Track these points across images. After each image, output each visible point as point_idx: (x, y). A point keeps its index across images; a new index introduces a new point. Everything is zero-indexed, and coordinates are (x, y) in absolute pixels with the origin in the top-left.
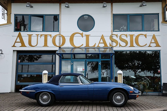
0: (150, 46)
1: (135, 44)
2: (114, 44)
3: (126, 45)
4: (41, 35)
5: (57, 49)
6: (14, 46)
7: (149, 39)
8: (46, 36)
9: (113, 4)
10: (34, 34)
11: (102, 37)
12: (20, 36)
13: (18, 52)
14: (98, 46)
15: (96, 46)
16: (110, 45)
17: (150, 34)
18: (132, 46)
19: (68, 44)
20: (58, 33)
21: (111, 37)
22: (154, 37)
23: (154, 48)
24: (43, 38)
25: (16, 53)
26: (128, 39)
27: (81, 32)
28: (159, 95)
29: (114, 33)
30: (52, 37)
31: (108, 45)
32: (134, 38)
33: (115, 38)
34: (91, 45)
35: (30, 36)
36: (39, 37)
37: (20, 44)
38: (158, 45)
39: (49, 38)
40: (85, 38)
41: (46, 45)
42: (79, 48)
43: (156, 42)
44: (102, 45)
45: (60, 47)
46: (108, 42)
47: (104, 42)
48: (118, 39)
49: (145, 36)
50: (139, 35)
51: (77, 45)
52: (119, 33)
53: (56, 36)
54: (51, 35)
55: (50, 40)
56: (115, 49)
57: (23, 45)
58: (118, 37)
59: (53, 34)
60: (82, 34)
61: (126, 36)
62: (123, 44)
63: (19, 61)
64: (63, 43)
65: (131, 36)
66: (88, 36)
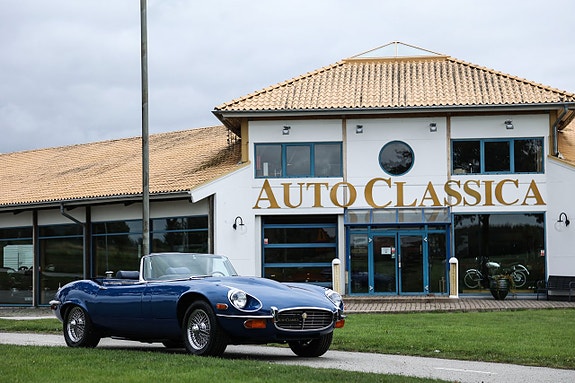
0: (524, 204)
1: (494, 200)
2: (454, 200)
3: (478, 201)
4: (309, 184)
5: (341, 211)
6: (256, 207)
7: (524, 188)
8: (317, 186)
9: (452, 118)
10: (294, 181)
11: (430, 187)
12: (266, 186)
13: (266, 219)
14: (421, 205)
15: (417, 206)
16: (446, 203)
17: (525, 178)
18: (489, 203)
19: (361, 202)
20: (340, 180)
21: (447, 187)
22: (533, 186)
23: (532, 207)
24: (312, 189)
25: (260, 219)
26: (482, 191)
27: (387, 176)
28: (538, 299)
29: (454, 178)
30: (330, 189)
31: (442, 203)
32: (494, 187)
33: (454, 187)
34: (407, 202)
35: (286, 187)
36: (304, 189)
37: (268, 203)
38: (540, 202)
39: (323, 189)
40: (394, 188)
41: (318, 204)
42: (382, 209)
43: (537, 196)
44: (429, 203)
45: (345, 208)
46: (442, 195)
47: (434, 197)
48: (461, 191)
49: (516, 183)
50: (502, 182)
51: (379, 202)
52: (464, 178)
53: (337, 185)
54: (327, 184)
55: (325, 194)
56: (455, 210)
57: (274, 205)
58: (462, 186)
59: (333, 181)
60: (389, 182)
61: (478, 183)
62: (471, 200)
63: (266, 240)
64: (352, 201)
65: (488, 184)
66: (400, 186)
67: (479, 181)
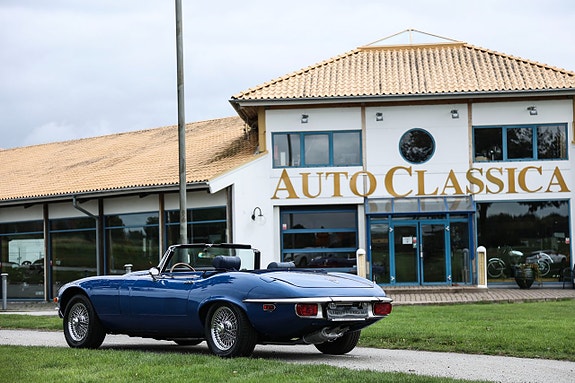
0: (548, 191)
1: (517, 187)
2: (476, 188)
3: (501, 189)
4: (327, 174)
5: (361, 200)
6: (275, 197)
7: (548, 174)
8: (337, 175)
9: (473, 105)
10: (313, 171)
11: (452, 175)
12: (284, 176)
13: (283, 209)
14: (443, 193)
15: (438, 194)
16: (468, 191)
17: (549, 165)
18: (512, 190)
19: (381, 192)
20: (360, 168)
21: (469, 175)
22: (557, 172)
23: (556, 194)
24: (331, 178)
25: (278, 209)
26: (504, 178)
27: (407, 164)
28: (564, 288)
29: (477, 165)
30: (349, 178)
31: (464, 191)
32: (517, 175)
33: (476, 175)
34: (428, 191)
35: (305, 176)
36: (323, 179)
37: (286, 194)
38: (564, 189)
39: (342, 178)
40: (415, 176)
41: (337, 193)
42: (403, 198)
43: (562, 183)
44: (451, 192)
45: (365, 198)
46: (464, 184)
47: (456, 185)
48: (483, 178)
49: (540, 170)
50: (526, 169)
51: (400, 191)
52: (486, 166)
53: (357, 174)
54: (346, 174)
55: (345, 183)
56: (478, 198)
57: (293, 195)
58: (484, 174)
59: (352, 170)
60: (409, 170)
61: (501, 171)
62: (494, 188)
63: (285, 226)
64: (372, 190)
65: (511, 172)
66: (421, 174)
67: (502, 168)
